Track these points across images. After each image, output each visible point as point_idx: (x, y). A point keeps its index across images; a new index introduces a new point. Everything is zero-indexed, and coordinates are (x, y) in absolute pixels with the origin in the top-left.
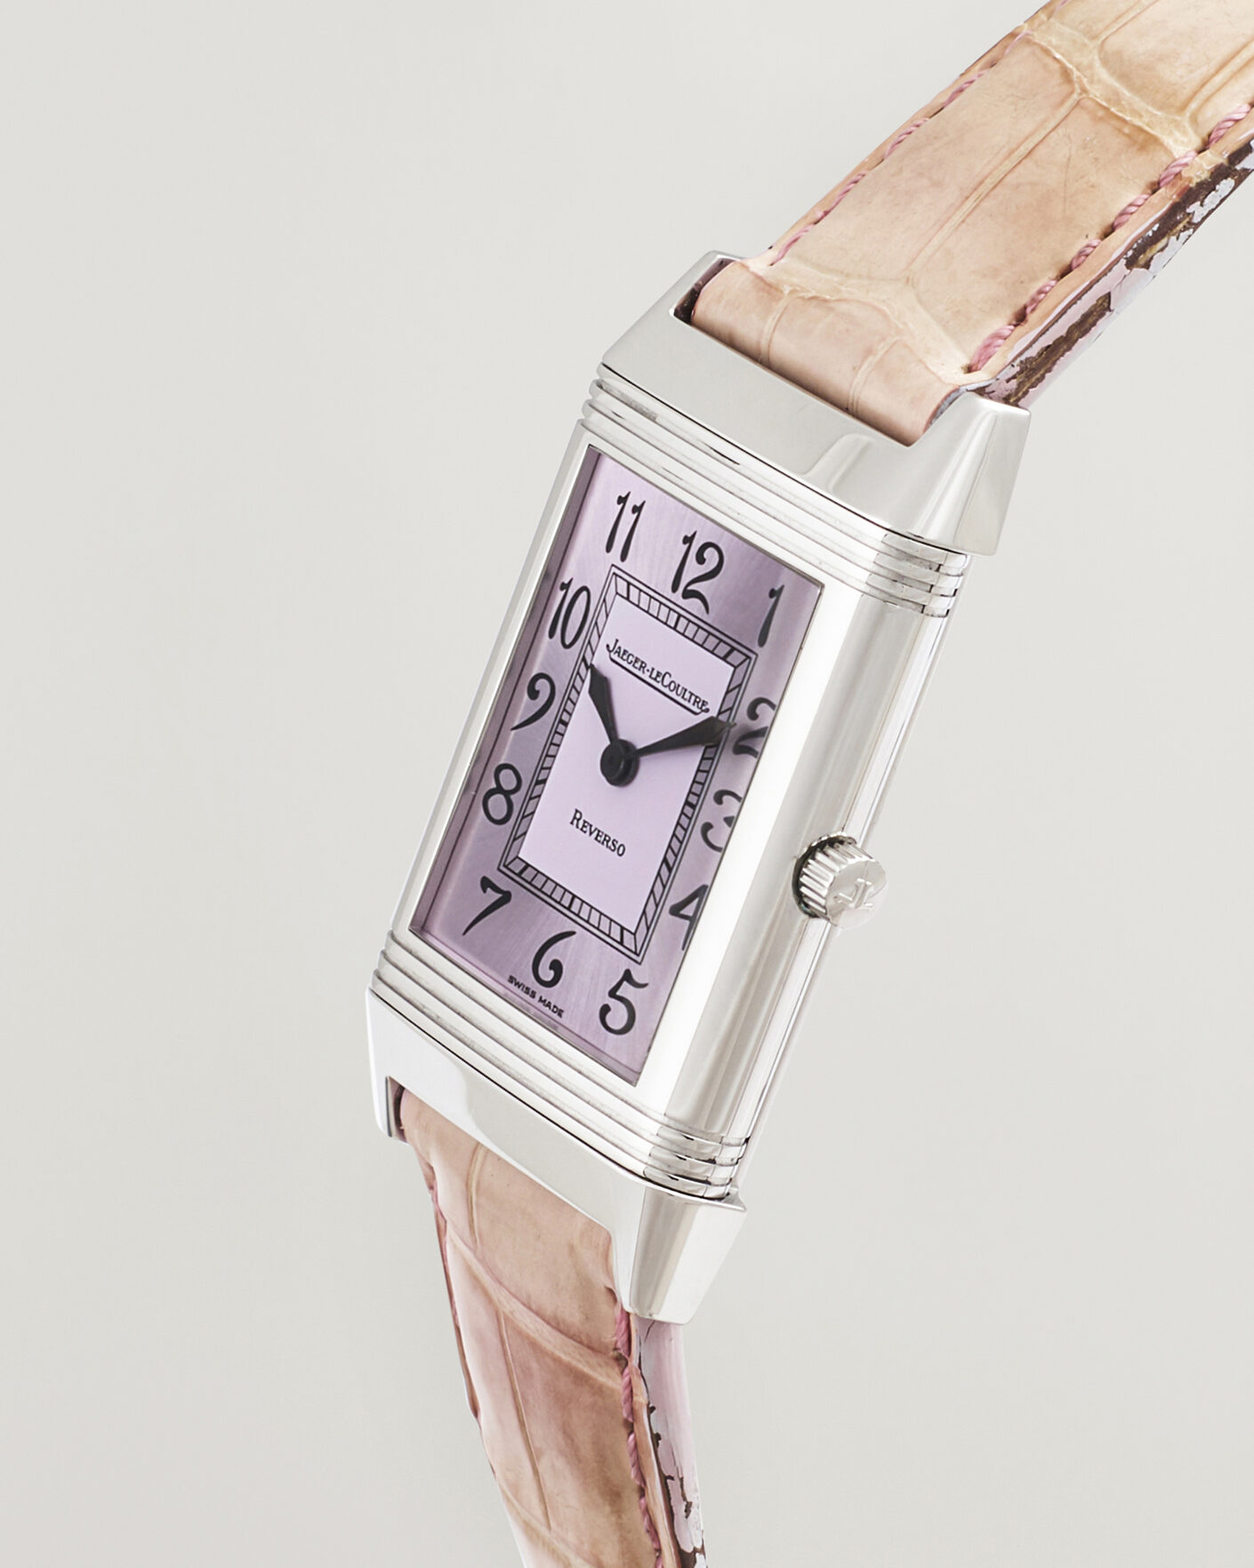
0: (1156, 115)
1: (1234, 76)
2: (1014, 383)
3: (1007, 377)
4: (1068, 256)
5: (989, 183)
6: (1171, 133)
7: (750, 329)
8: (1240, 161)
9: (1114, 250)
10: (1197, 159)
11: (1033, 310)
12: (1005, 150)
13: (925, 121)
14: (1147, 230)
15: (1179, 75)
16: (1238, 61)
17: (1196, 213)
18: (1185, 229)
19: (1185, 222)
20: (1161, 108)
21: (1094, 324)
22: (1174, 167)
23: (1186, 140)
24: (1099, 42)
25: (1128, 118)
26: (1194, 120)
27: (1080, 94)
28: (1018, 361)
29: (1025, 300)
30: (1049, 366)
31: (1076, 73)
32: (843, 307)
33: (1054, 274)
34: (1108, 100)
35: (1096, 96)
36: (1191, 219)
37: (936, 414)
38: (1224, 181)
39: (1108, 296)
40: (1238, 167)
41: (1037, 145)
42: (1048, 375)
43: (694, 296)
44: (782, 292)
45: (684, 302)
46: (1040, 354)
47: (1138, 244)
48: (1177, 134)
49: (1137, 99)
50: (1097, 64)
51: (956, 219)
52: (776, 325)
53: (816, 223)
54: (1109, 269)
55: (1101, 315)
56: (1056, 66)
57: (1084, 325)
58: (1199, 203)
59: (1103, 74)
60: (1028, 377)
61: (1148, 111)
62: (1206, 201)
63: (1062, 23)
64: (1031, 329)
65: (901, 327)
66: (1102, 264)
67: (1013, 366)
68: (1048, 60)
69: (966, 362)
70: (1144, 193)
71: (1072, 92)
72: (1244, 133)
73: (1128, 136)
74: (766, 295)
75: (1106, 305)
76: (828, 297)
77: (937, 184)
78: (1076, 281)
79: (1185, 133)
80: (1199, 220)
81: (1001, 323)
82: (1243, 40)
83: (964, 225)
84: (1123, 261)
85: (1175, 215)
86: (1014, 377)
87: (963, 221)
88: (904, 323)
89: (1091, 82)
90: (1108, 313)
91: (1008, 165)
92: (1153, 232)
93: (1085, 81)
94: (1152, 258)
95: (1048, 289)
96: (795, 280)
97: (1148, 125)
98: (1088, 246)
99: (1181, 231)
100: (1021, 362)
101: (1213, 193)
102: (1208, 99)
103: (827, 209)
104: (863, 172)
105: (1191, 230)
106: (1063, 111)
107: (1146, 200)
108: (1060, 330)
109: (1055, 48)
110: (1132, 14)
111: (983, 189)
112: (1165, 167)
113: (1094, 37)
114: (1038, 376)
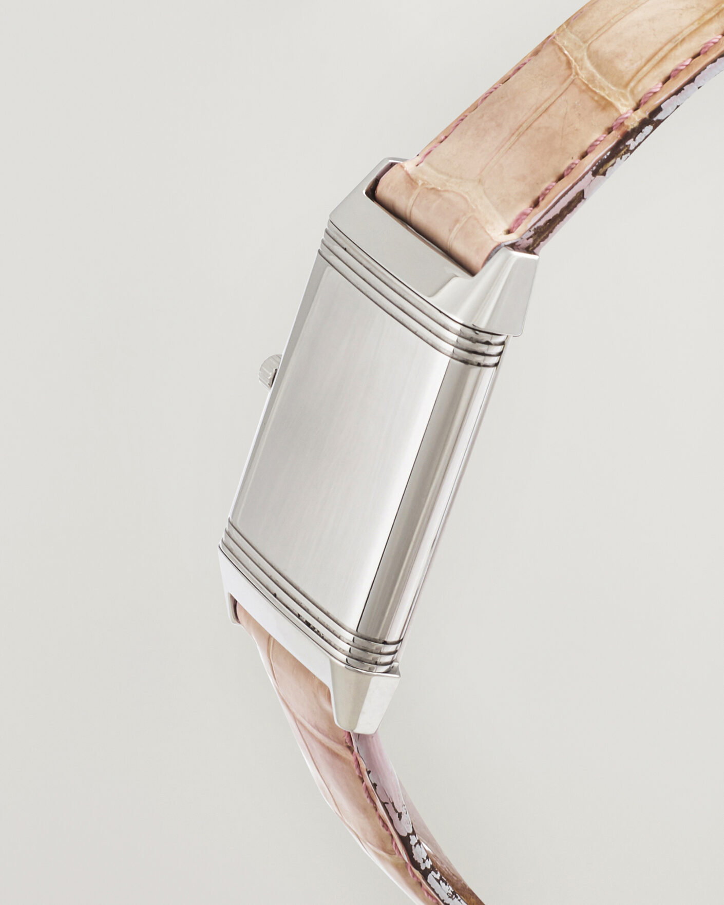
0: (612, 90)
1: (654, 67)
2: (531, 240)
3: (527, 237)
4: (563, 169)
5: (525, 126)
6: (619, 100)
7: (403, 203)
8: (655, 116)
9: (586, 166)
10: (633, 115)
11: (543, 199)
12: (534, 108)
13: (500, 85)
14: (604, 155)
15: (626, 66)
16: (657, 58)
17: (631, 145)
18: (625, 153)
19: (625, 150)
20: (615, 85)
21: (575, 206)
22: (620, 119)
23: (627, 103)
24: (588, 45)
25: (597, 91)
26: (632, 92)
27: (575, 76)
28: (533, 228)
29: (538, 194)
30: (550, 230)
31: (574, 63)
32: (446, 195)
33: (554, 179)
34: (589, 81)
35: (583, 78)
36: (629, 147)
37: (488, 258)
38: (647, 127)
39: (582, 192)
40: (655, 119)
41: (550, 105)
42: (550, 235)
43: (376, 182)
44: (417, 184)
45: (371, 186)
46: (545, 224)
47: (599, 163)
48: (622, 100)
49: (603, 80)
50: (586, 58)
51: (507, 146)
52: (414, 203)
53: (441, 142)
54: (583, 177)
55: (579, 201)
56: (564, 58)
57: (570, 207)
58: (632, 139)
59: (588, 64)
60: (539, 236)
61: (608, 87)
62: (637, 138)
63: (571, 32)
64: (540, 211)
65: (474, 207)
66: (579, 174)
67: (530, 231)
68: (561, 55)
69: (507, 227)
70: (604, 133)
71: (571, 75)
72: (658, 100)
73: (597, 101)
74: (410, 185)
75: (581, 196)
76: (440, 188)
77: (499, 125)
78: (566, 183)
79: (627, 100)
80: (633, 148)
81: (525, 206)
82: (659, 46)
83: (510, 150)
84: (590, 173)
85: (619, 147)
86: (531, 237)
87: (510, 148)
88: (476, 206)
89: (581, 69)
90: (583, 200)
91: (535, 116)
92: (607, 156)
93: (578, 67)
94: (607, 170)
95: (551, 187)
96: (425, 178)
97: (608, 95)
98: (573, 164)
99: (623, 155)
100: (535, 229)
101: (641, 133)
102: (640, 81)
103: (446, 135)
104: (466, 114)
105: (629, 154)
106: (565, 85)
107: (605, 137)
108: (556, 210)
109: (565, 47)
110: (606, 28)
111: (521, 130)
112: (615, 119)
113: (585, 42)
114: (545, 235)
